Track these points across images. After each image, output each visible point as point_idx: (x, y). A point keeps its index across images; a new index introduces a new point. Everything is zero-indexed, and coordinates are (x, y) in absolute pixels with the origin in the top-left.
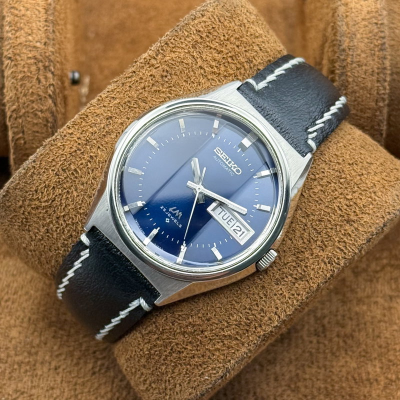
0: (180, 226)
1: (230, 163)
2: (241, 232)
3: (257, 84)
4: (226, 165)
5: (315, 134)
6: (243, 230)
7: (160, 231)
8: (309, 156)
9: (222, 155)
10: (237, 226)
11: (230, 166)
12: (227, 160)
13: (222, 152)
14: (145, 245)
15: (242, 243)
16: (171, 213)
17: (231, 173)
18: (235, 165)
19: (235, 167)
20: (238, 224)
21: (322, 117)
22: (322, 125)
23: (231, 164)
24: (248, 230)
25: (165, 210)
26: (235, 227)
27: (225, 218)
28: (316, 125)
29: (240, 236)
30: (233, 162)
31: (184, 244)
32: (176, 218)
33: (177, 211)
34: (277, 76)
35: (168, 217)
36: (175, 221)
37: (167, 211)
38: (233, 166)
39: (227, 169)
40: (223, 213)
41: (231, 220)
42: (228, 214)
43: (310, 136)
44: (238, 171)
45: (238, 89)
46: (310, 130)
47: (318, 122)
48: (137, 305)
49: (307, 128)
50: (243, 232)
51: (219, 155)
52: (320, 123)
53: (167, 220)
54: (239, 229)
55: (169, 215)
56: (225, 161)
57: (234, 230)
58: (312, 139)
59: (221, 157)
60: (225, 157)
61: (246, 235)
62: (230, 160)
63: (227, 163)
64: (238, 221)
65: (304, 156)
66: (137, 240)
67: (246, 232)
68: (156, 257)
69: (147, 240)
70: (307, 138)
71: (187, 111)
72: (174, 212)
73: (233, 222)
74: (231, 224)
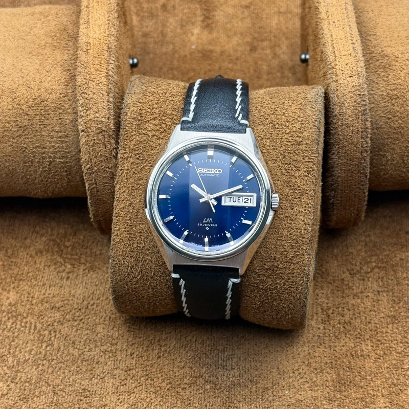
1: (211, 171)
2: (249, 200)
3: (188, 117)
4: (210, 174)
5: (241, 115)
6: (249, 198)
7: (209, 237)
8: (248, 130)
11: (213, 172)
12: (209, 171)
13: (202, 169)
14: (208, 251)
15: (255, 205)
16: (205, 223)
17: (217, 175)
18: (216, 170)
19: (216, 171)
20: (244, 198)
21: (236, 103)
22: (240, 107)
24: (252, 196)
25: (201, 225)
26: (244, 201)
27: (234, 201)
28: (237, 110)
29: (251, 203)
30: (213, 169)
31: (227, 233)
32: (211, 223)
33: (208, 219)
35: (206, 227)
36: (211, 225)
37: (203, 224)
39: (213, 175)
40: (232, 199)
41: (239, 199)
42: (235, 197)
43: (240, 118)
44: (219, 171)
45: (181, 129)
46: (237, 115)
47: (236, 108)
48: (232, 284)
49: (234, 116)
51: (203, 172)
52: (238, 107)
54: (247, 200)
55: (206, 225)
56: (208, 172)
58: (242, 119)
59: (204, 172)
60: (206, 171)
62: (210, 169)
63: (210, 172)
64: (242, 196)
65: (245, 132)
66: (201, 253)
67: (252, 198)
68: (219, 252)
69: (207, 248)
70: (239, 121)
71: (166, 165)
72: (207, 222)
73: (241, 199)
74: (241, 201)
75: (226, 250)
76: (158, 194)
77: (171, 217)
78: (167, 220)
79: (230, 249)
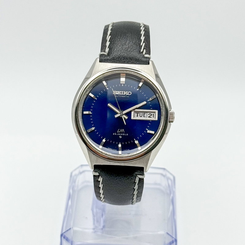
0: (127, 135)
1: (123, 93)
2: (152, 115)
3: (105, 52)
4: (123, 95)
5: (145, 50)
7: (121, 144)
8: (151, 62)
9: (118, 93)
10: (149, 115)
11: (124, 94)
13: (117, 92)
14: (121, 154)
15: (157, 119)
16: (119, 133)
17: (128, 96)
18: (127, 92)
19: (127, 93)
20: (148, 114)
21: (141, 41)
22: (144, 44)
23: (125, 93)
25: (116, 134)
26: (148, 116)
27: (141, 116)
28: (142, 46)
29: (153, 117)
30: (124, 92)
31: (135, 140)
32: (123, 133)
33: (121, 130)
34: (109, 41)
35: (120, 136)
36: (124, 134)
37: (117, 133)
38: (126, 93)
39: (125, 96)
40: (139, 114)
41: (144, 114)
42: (141, 113)
43: (144, 53)
45: (100, 61)
46: (142, 51)
47: (141, 44)
48: (138, 179)
49: (140, 51)
50: (153, 115)
51: (117, 94)
52: (143, 44)
53: (120, 137)
54: (151, 115)
55: (119, 134)
56: (121, 94)
57: (149, 117)
58: (146, 54)
59: (118, 94)
60: (120, 93)
61: (155, 115)
62: (123, 92)
63: (122, 94)
64: (147, 112)
65: (149, 64)
66: (116, 155)
68: (130, 155)
69: (120, 152)
70: (143, 55)
71: (89, 88)
72: (120, 132)
73: (146, 114)
74: (146, 116)
75: (135, 153)
76: (83, 111)
77: (93, 128)
78: (89, 131)
79: (138, 152)
